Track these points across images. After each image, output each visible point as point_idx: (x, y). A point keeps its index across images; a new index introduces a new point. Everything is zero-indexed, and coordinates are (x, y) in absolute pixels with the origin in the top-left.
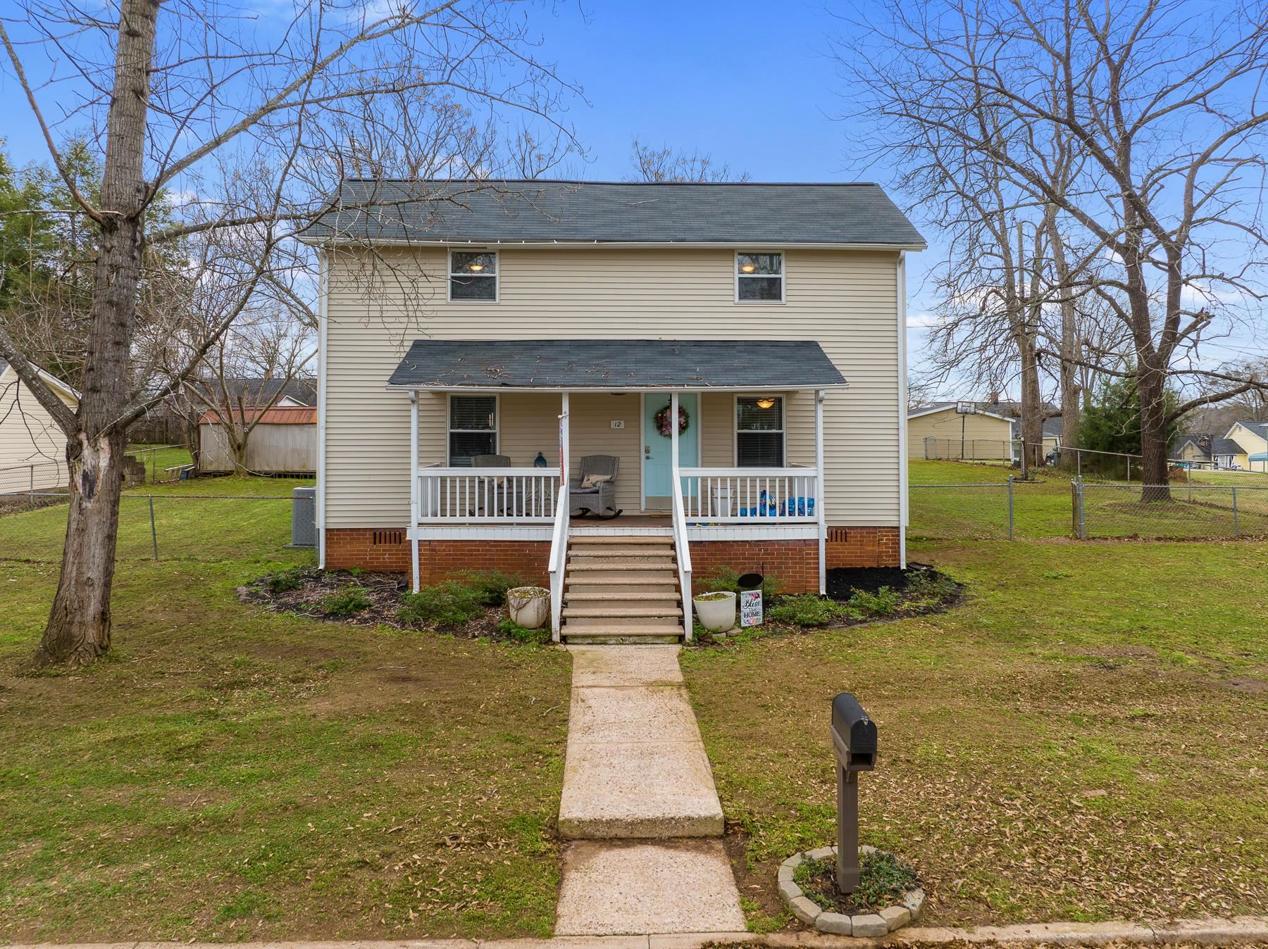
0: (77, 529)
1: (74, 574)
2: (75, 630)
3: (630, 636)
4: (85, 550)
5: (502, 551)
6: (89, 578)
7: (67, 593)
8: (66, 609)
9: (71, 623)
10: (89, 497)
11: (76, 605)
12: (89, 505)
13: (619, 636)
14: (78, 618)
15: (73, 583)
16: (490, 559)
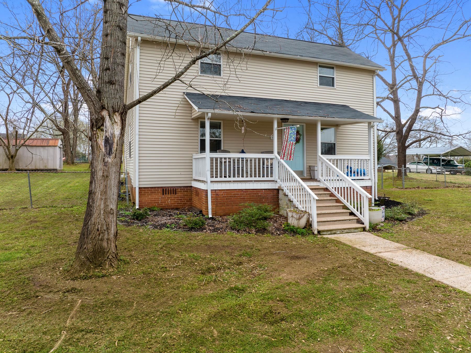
0: (103, 176)
1: (102, 206)
2: (105, 244)
3: (345, 229)
4: (108, 190)
5: (249, 194)
6: (111, 209)
7: (98, 220)
8: (98, 230)
9: (102, 240)
10: (109, 154)
11: (105, 228)
12: (110, 160)
13: (341, 229)
14: (106, 237)
15: (102, 212)
16: (243, 198)
